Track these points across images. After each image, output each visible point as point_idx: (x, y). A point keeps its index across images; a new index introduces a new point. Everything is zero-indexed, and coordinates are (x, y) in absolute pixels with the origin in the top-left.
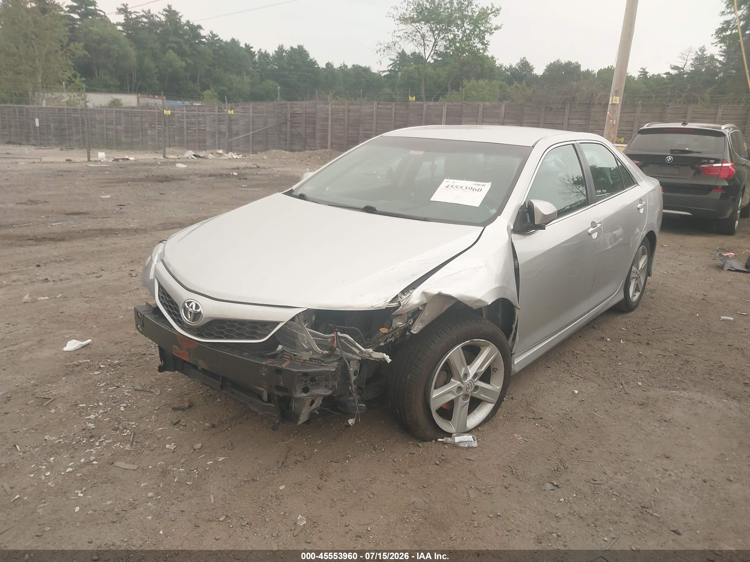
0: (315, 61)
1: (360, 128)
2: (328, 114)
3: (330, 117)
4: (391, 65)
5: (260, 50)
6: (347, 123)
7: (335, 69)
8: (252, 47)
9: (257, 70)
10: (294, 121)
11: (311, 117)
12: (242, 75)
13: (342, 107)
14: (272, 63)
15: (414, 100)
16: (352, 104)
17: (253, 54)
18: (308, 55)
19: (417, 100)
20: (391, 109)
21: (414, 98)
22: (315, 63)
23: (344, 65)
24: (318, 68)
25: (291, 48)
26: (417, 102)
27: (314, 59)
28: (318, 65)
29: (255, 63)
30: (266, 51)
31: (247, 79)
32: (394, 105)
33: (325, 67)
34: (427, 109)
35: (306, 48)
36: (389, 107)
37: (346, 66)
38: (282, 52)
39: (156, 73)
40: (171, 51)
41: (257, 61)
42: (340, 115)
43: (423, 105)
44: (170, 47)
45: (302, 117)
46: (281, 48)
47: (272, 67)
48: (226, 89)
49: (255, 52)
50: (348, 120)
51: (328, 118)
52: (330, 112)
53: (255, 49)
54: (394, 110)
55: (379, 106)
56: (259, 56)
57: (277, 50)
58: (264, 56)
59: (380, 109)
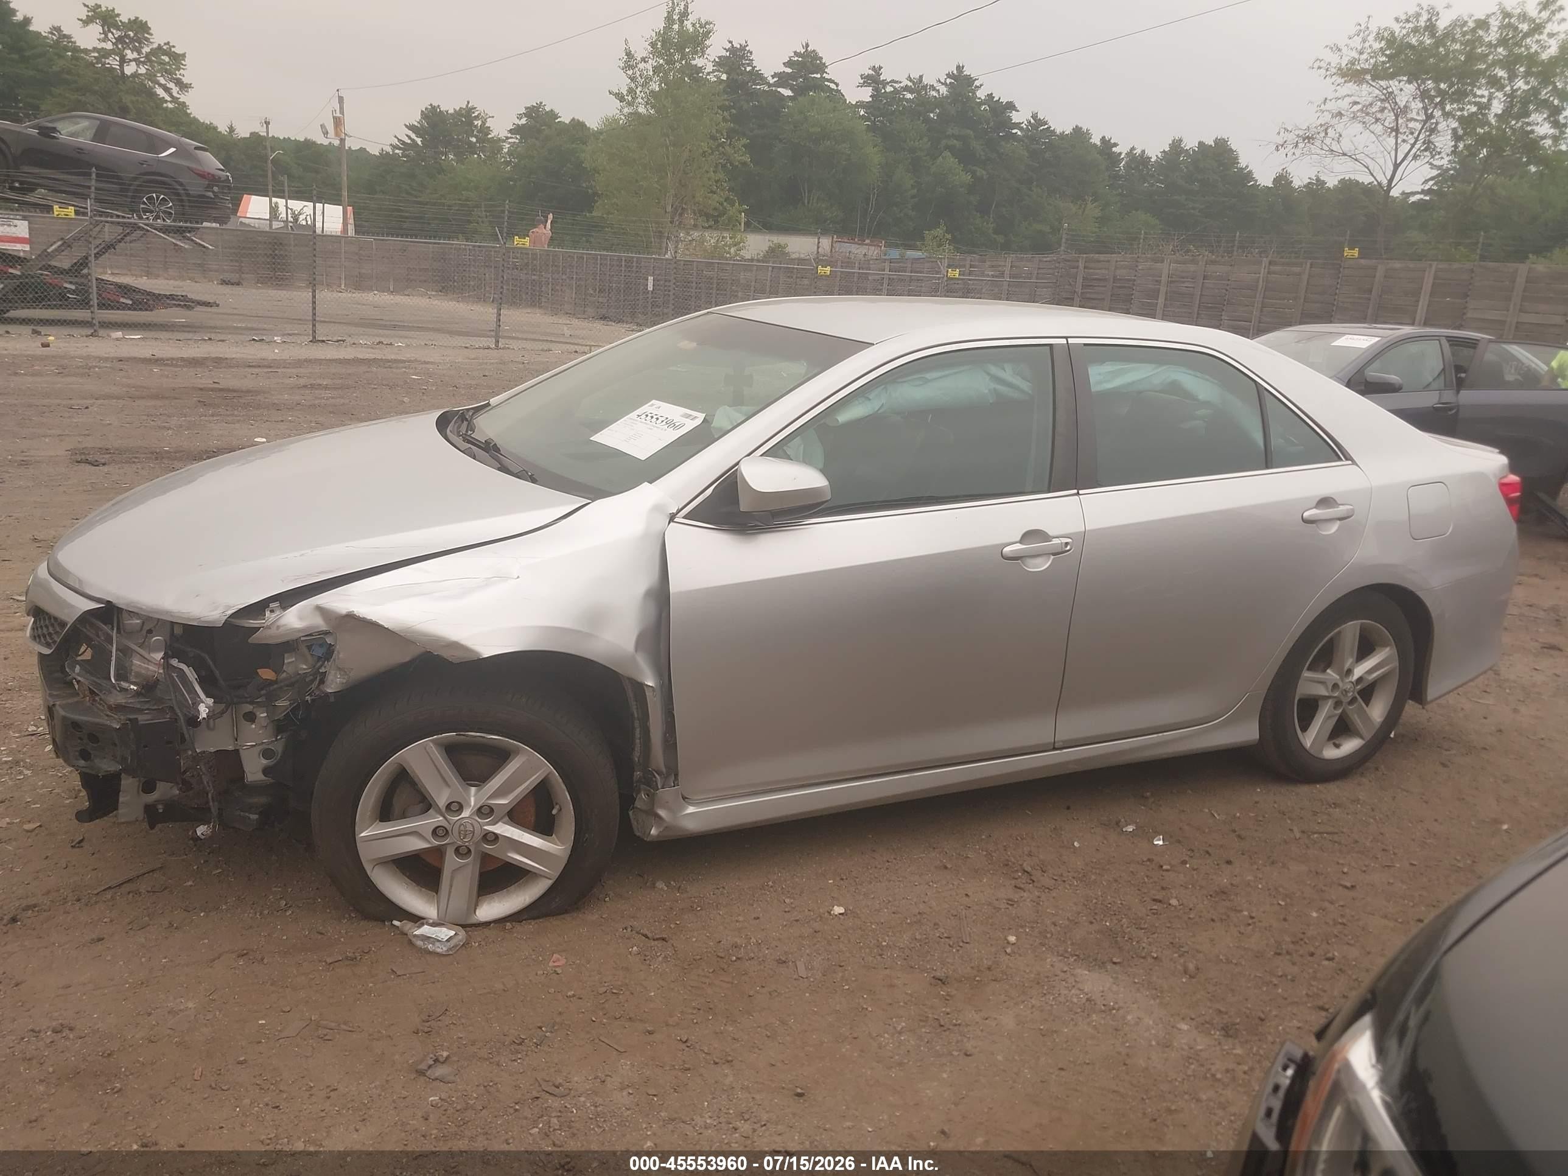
0: (1250, 172)
1: (1223, 313)
2: (1159, 282)
3: (1163, 289)
4: (1432, 179)
5: (1133, 149)
6: (1198, 302)
7: (1293, 190)
8: (1116, 145)
9: (1120, 190)
10: (1088, 296)
11: (1124, 287)
12: (1084, 200)
13: (1192, 267)
14: (1152, 176)
15: (1356, 255)
16: (1213, 262)
17: (1114, 159)
18: (1235, 160)
19: (1362, 255)
20: (1299, 274)
21: (1356, 252)
22: (1249, 176)
23: (1318, 180)
24: (1256, 186)
25: (1201, 144)
26: (1363, 261)
27: (1247, 167)
28: (1256, 181)
29: (1116, 177)
30: (1143, 152)
31: (1093, 210)
32: (1308, 264)
33: (1271, 185)
34: (1385, 276)
35: (1234, 145)
36: (1297, 269)
37: (1320, 183)
38: (1179, 154)
39: (913, 197)
40: (947, 153)
41: (1123, 172)
42: (1186, 285)
43: (1375, 268)
44: (947, 147)
45: (1105, 286)
46: (1176, 145)
47: (1152, 185)
48: (1047, 229)
49: (1120, 154)
50: (1201, 295)
51: (1159, 290)
52: (1164, 279)
53: (1122, 149)
54: (1305, 277)
55: (1273, 268)
56: (1126, 163)
57: (1167, 149)
58: (1138, 161)
59: (1274, 273)
